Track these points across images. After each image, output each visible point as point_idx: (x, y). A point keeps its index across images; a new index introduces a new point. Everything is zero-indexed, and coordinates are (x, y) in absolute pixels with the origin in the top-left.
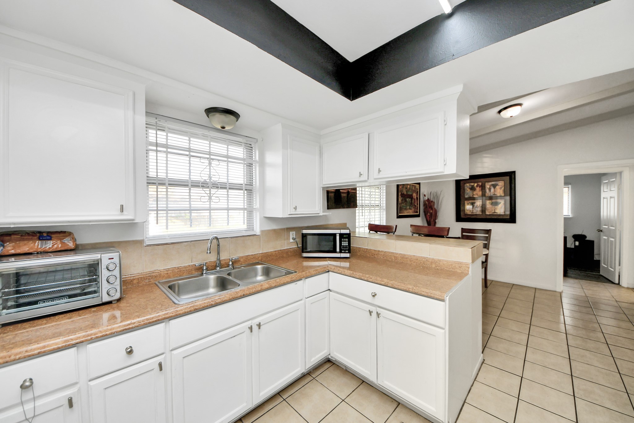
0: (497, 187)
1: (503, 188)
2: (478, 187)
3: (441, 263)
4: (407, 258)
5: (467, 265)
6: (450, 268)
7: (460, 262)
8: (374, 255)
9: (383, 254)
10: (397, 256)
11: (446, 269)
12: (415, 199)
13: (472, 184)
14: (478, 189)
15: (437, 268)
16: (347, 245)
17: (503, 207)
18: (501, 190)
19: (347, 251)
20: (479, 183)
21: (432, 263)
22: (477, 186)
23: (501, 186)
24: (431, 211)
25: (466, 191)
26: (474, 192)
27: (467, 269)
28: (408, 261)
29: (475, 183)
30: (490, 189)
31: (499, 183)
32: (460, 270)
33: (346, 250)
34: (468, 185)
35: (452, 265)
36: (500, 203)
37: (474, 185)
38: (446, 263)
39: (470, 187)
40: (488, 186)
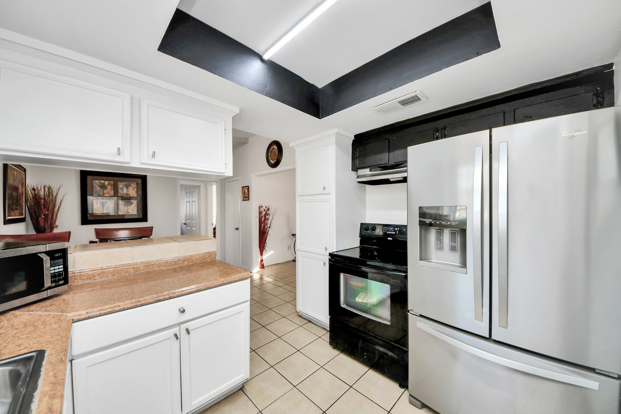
0: (130, 188)
1: (135, 189)
2: (110, 186)
3: (193, 258)
4: (153, 265)
5: (215, 253)
6: (202, 260)
7: (208, 252)
8: (94, 276)
9: (112, 271)
10: (138, 266)
11: (198, 262)
12: (20, 194)
13: (103, 182)
14: (109, 187)
15: (190, 264)
16: (62, 269)
17: (136, 207)
18: (134, 191)
19: (62, 282)
20: (110, 182)
21: (184, 261)
22: (108, 184)
23: (134, 187)
24: (47, 213)
25: (94, 189)
26: (105, 190)
27: (215, 256)
28: (154, 267)
29: (107, 180)
30: (122, 189)
31: (132, 184)
32: (210, 259)
33: (60, 280)
34: (97, 181)
35: (203, 257)
36: (133, 203)
37: (105, 183)
38: (198, 256)
39: (100, 185)
40: (121, 186)
